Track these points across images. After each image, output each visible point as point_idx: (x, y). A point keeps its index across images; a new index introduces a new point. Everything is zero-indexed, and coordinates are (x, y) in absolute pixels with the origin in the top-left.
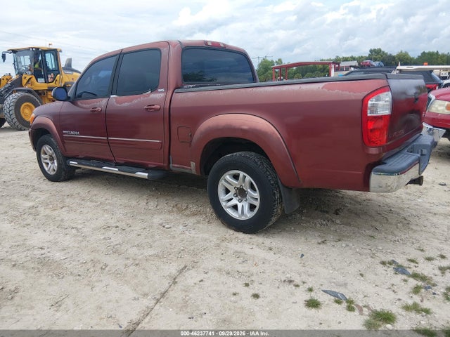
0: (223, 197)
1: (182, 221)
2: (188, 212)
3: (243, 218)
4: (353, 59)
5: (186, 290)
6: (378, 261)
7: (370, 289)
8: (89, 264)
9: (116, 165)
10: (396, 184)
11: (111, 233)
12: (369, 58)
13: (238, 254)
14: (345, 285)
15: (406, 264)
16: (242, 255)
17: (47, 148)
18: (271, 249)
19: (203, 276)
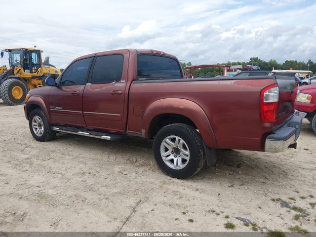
0: (163, 154)
1: (134, 170)
2: (137, 164)
3: (178, 168)
4: (239, 64)
5: (143, 216)
6: (269, 199)
7: (266, 217)
8: (74, 198)
9: (88, 130)
10: (282, 147)
11: (86, 177)
12: (250, 63)
13: (175, 193)
14: (250, 214)
15: (288, 201)
16: (178, 193)
17: (37, 118)
18: (197, 190)
19: (153, 207)
